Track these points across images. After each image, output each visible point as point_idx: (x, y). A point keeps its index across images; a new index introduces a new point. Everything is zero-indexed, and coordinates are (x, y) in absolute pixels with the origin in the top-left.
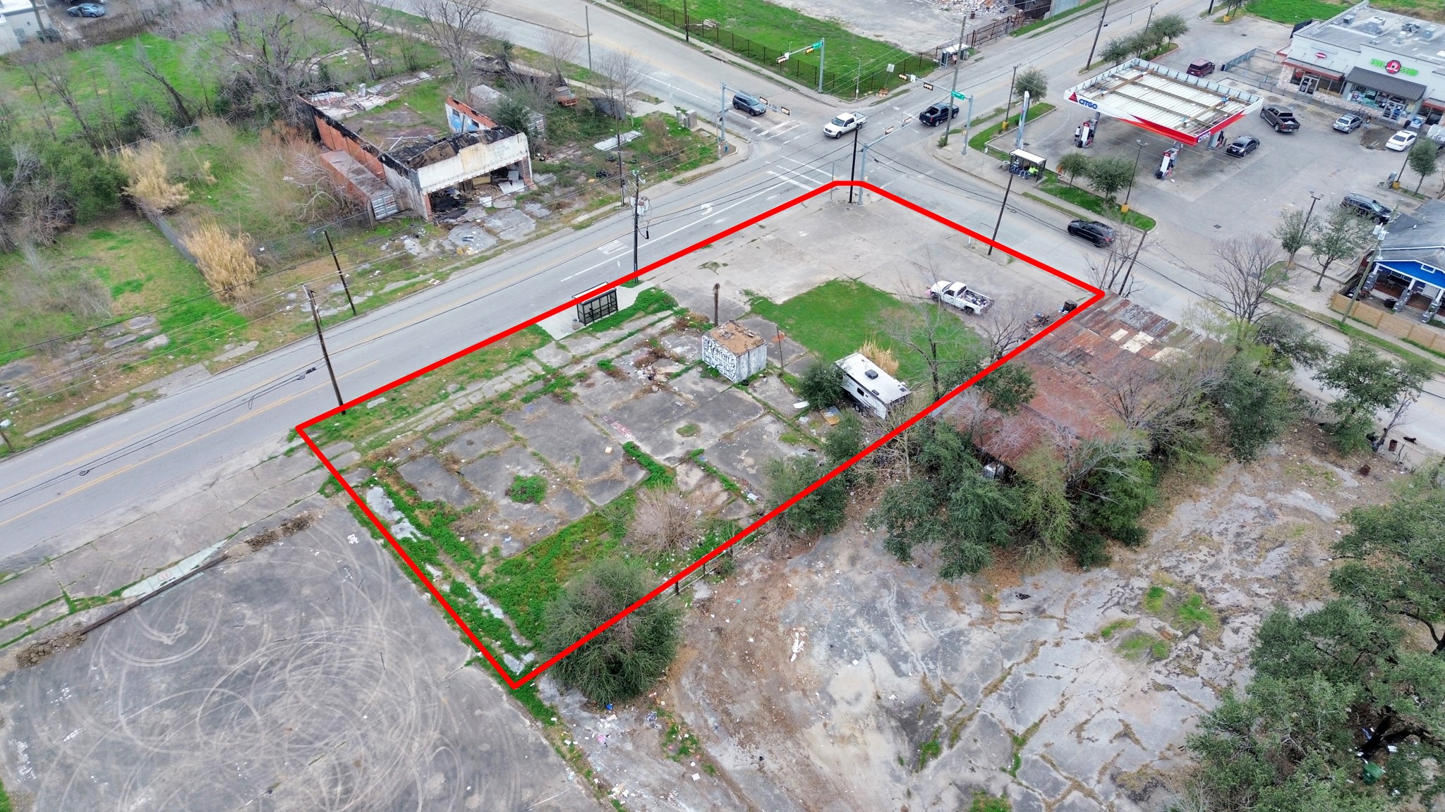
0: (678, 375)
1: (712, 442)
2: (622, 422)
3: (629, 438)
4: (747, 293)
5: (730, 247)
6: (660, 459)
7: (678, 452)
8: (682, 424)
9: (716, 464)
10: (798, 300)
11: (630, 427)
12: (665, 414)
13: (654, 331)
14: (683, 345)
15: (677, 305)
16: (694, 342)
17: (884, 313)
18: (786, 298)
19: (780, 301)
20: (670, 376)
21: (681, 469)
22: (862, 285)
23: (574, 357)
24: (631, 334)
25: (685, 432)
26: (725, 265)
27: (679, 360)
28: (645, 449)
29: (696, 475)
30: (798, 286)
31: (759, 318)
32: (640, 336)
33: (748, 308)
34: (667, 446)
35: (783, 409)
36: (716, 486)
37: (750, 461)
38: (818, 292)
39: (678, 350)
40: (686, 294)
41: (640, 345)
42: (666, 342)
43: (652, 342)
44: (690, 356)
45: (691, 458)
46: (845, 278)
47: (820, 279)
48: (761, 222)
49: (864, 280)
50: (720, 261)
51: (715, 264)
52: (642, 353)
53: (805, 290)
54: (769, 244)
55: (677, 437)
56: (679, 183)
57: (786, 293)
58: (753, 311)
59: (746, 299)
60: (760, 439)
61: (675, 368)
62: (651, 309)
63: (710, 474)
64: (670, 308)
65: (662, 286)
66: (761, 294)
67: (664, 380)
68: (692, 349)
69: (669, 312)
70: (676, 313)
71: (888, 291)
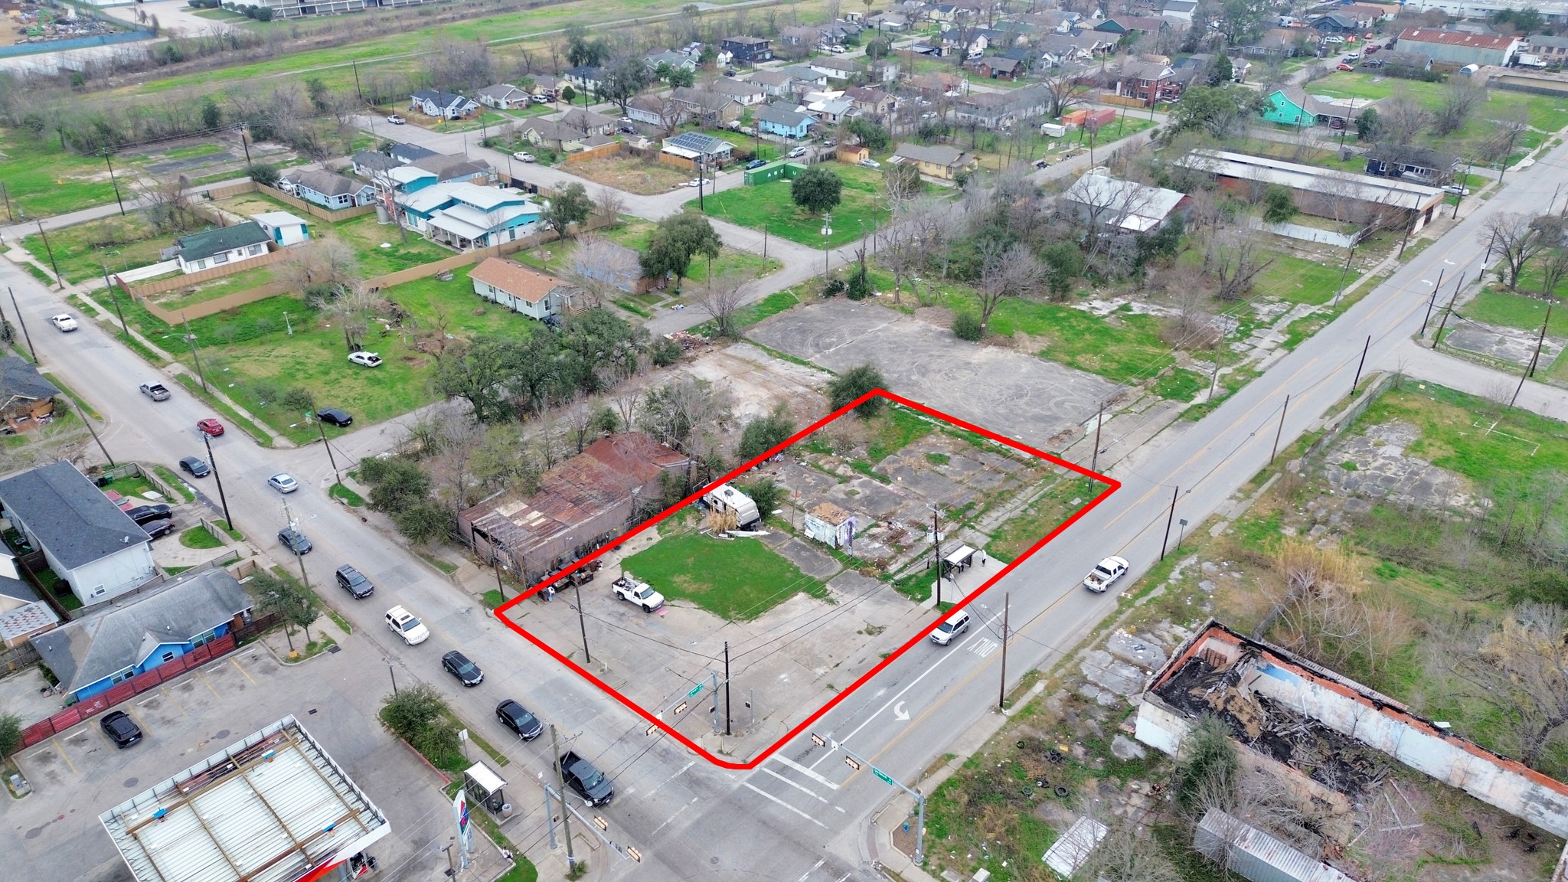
0: (871, 527)
1: (834, 488)
2: (899, 496)
3: (890, 487)
4: (832, 602)
5: (861, 655)
6: (865, 478)
7: (855, 482)
8: (857, 497)
9: (830, 478)
10: (785, 597)
11: (891, 493)
12: (870, 502)
13: (903, 560)
14: (875, 549)
15: (893, 585)
16: (867, 552)
17: (706, 587)
18: (796, 598)
19: (801, 596)
20: (879, 526)
21: (850, 473)
22: (725, 615)
23: (957, 537)
24: (921, 556)
25: (853, 493)
26: (860, 633)
27: (874, 537)
28: (877, 483)
29: (840, 470)
30: (785, 611)
31: (817, 578)
32: (913, 555)
33: (829, 587)
34: (863, 485)
35: (789, 509)
36: (826, 467)
37: (808, 480)
38: (766, 607)
39: (877, 545)
40: (889, 598)
41: (910, 547)
42: (889, 551)
43: (900, 550)
44: (867, 541)
45: (845, 480)
46: (740, 624)
47: (764, 620)
48: (833, 695)
49: (723, 622)
50: (866, 637)
51: (870, 633)
52: (904, 541)
53: (779, 607)
54: (820, 663)
55: (859, 490)
56: (951, 757)
57: (795, 604)
58: (823, 583)
59: (832, 596)
60: (803, 492)
61: (874, 531)
62: (914, 580)
63: (832, 473)
64: (897, 583)
65: (913, 604)
66: (819, 601)
67: (880, 523)
68: (867, 546)
69: (897, 578)
70: (890, 577)
71: (701, 611)
